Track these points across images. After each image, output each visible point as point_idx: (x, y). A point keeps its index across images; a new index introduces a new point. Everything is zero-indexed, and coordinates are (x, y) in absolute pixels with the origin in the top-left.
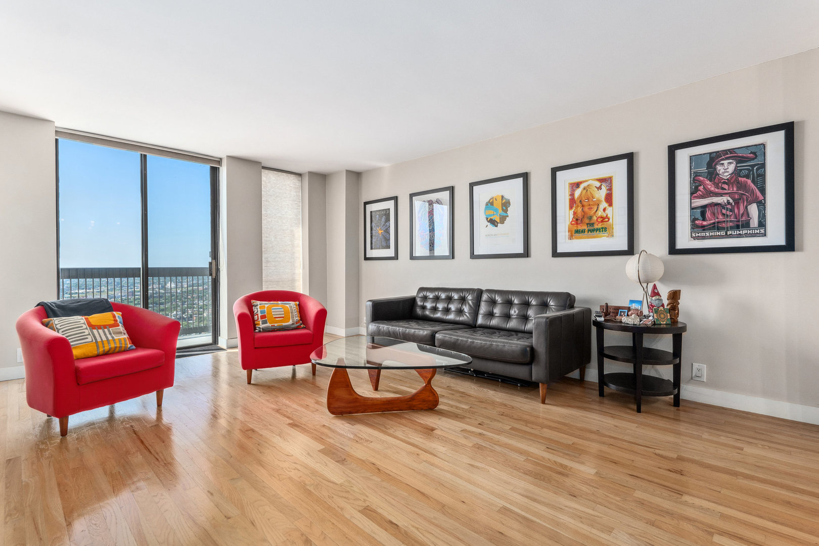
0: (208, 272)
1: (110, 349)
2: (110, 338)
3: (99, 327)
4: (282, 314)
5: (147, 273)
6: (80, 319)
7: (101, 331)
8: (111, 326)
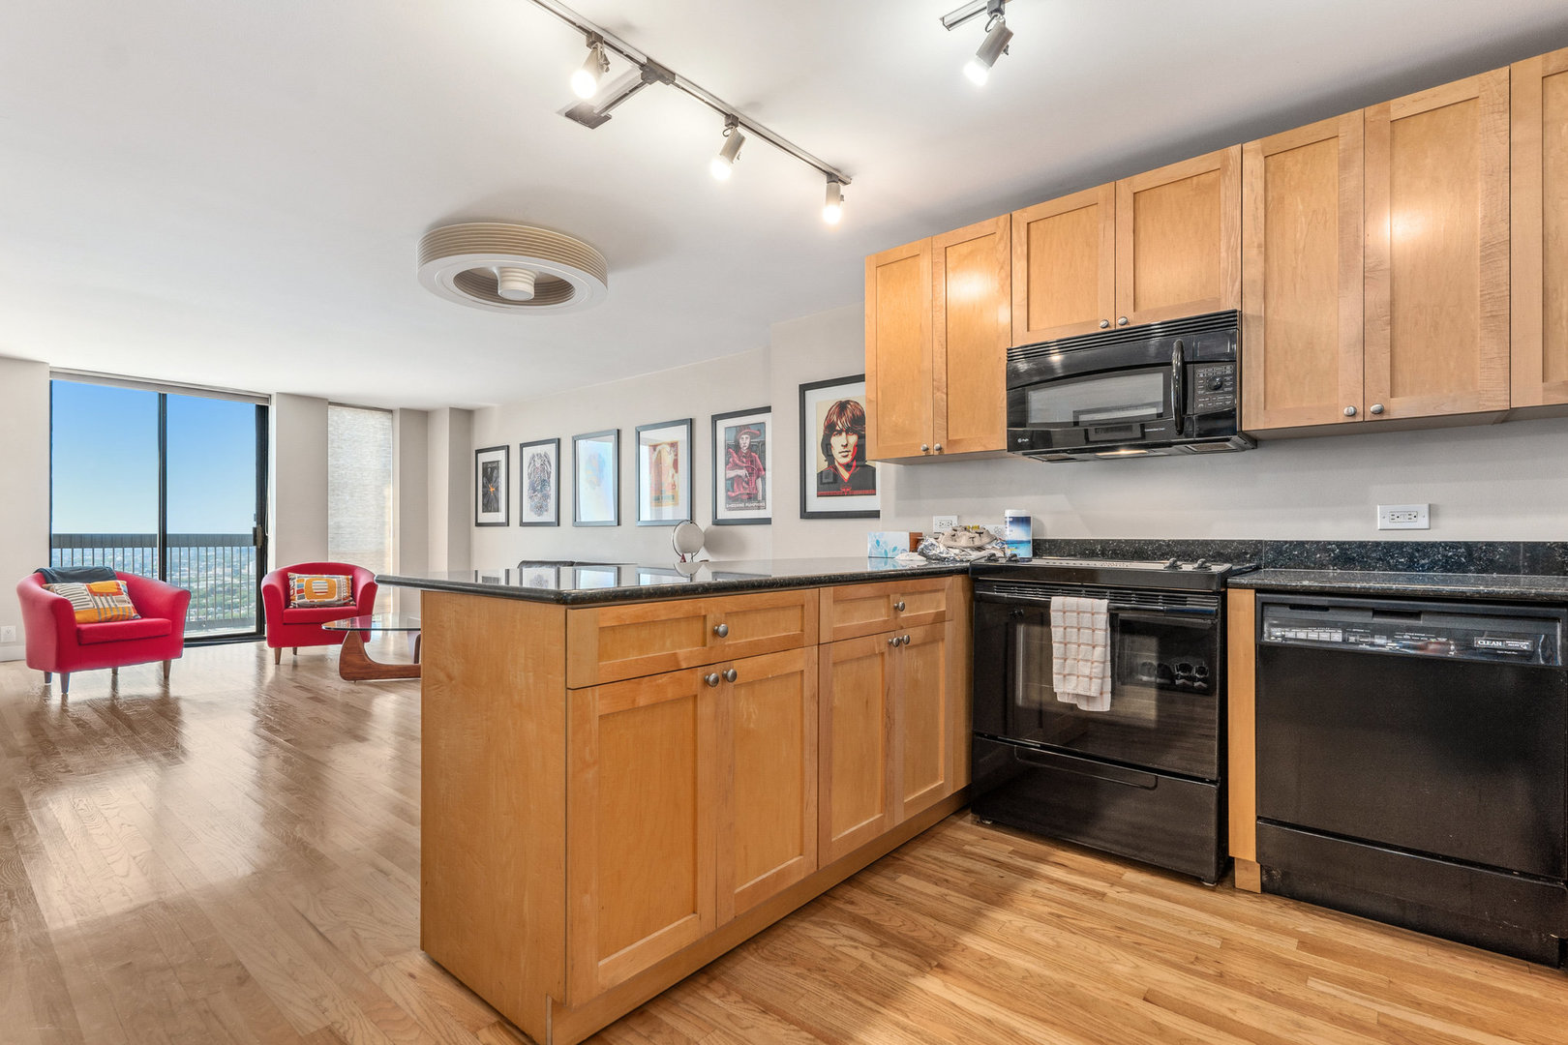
0: (252, 541)
1: (111, 616)
2: (113, 605)
3: (101, 594)
4: (326, 589)
5: (164, 540)
8: (114, 594)
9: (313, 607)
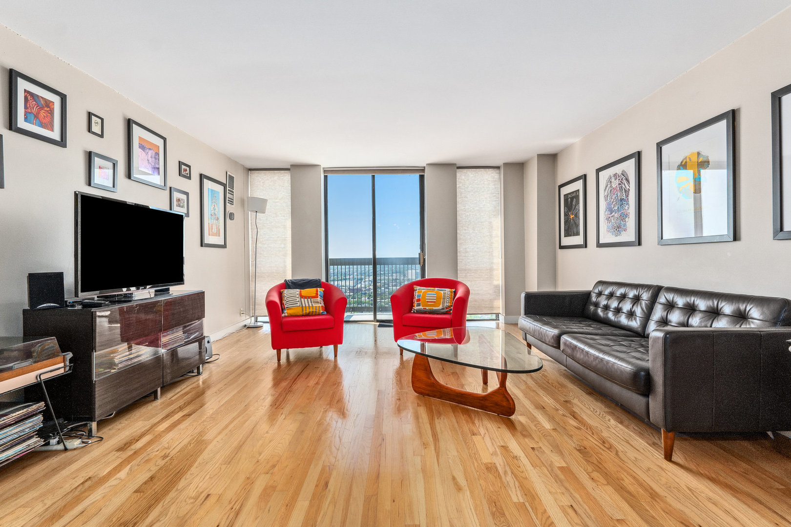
0: (418, 262)
1: (309, 312)
2: (311, 305)
3: (305, 297)
4: (434, 299)
5: (375, 262)
6: (297, 291)
7: (306, 300)
8: (313, 297)
9: (425, 313)
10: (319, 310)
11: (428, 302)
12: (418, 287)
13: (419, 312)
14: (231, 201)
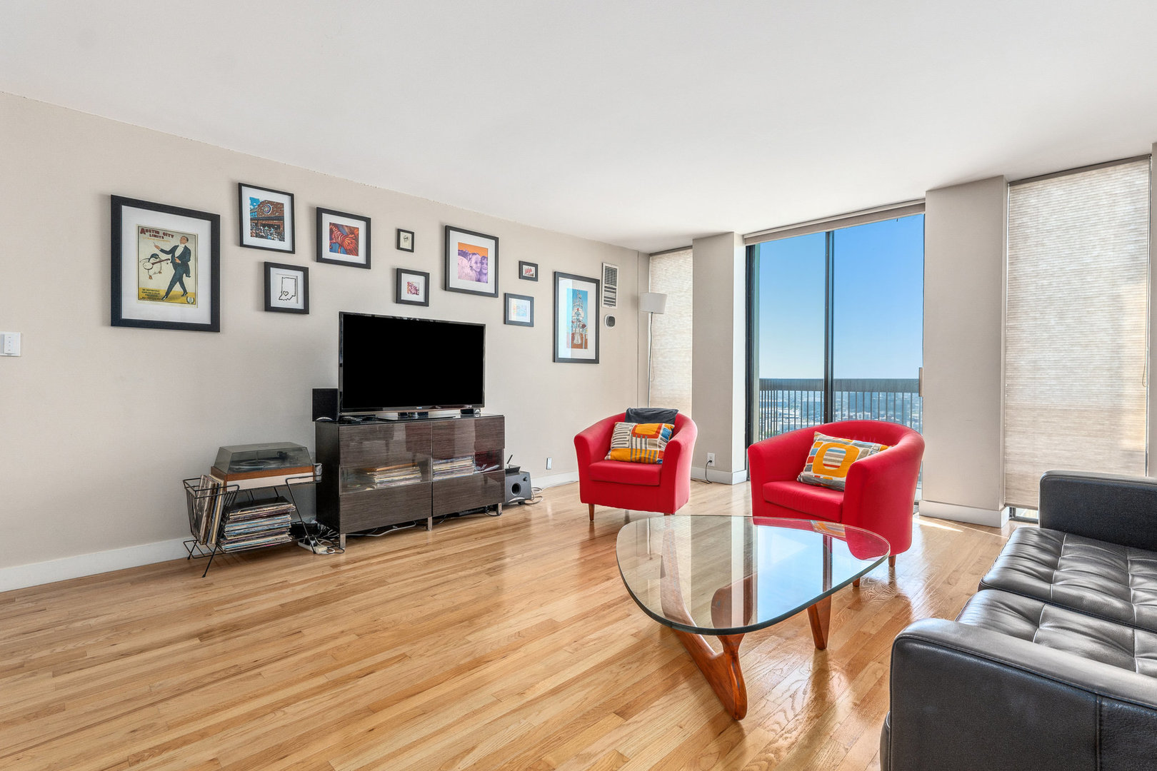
1: (640, 458)
2: (644, 448)
3: (639, 436)
4: (838, 462)
6: (632, 426)
7: (639, 439)
8: (650, 436)
10: (654, 457)
11: (825, 465)
12: (822, 436)
13: (809, 483)
14: (613, 302)
